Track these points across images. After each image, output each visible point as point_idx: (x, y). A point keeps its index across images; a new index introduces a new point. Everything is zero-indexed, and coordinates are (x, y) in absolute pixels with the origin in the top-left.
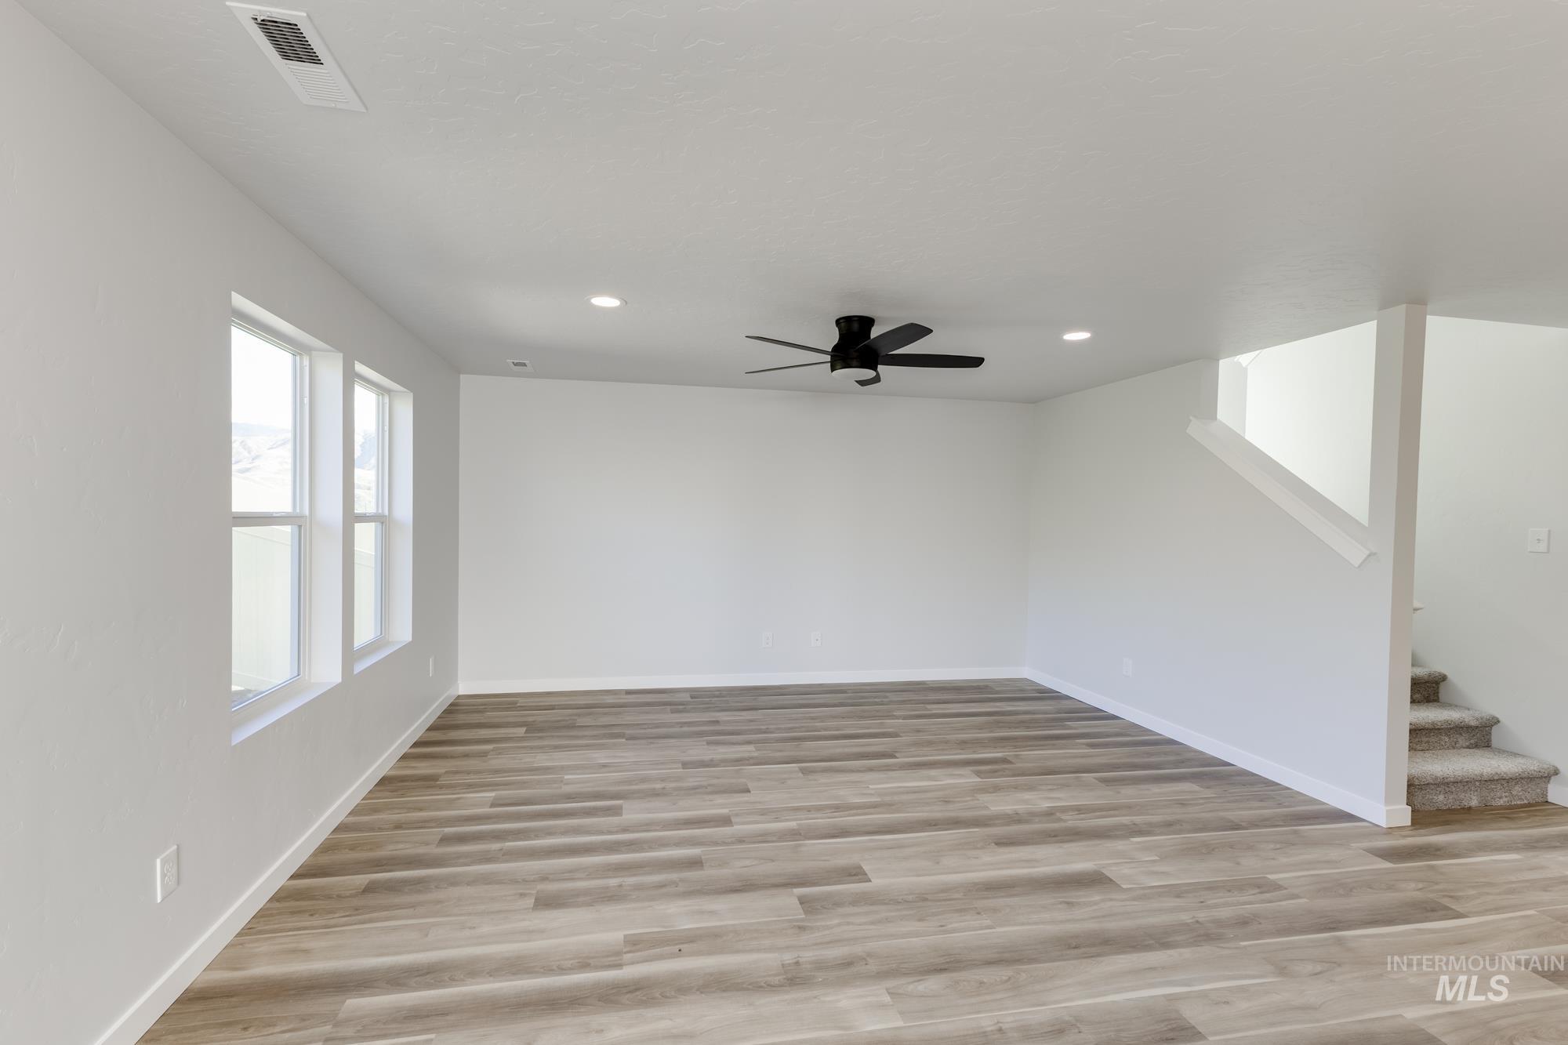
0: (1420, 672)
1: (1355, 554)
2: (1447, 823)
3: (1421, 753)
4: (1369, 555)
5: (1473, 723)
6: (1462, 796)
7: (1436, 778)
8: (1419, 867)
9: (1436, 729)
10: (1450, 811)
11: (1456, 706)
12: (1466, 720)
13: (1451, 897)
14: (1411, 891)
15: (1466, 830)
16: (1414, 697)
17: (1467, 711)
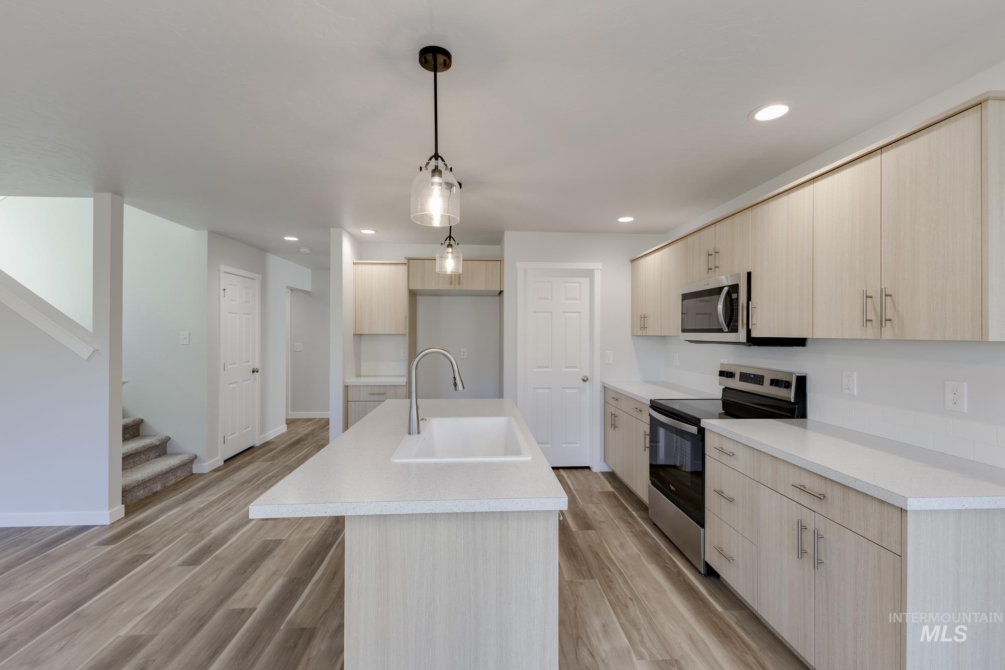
0: (128, 420)
1: (84, 351)
2: (145, 506)
3: (130, 470)
4: (94, 351)
5: (158, 443)
6: (152, 487)
7: (139, 482)
8: (126, 541)
9: (138, 453)
10: (147, 498)
11: (149, 436)
12: (154, 443)
13: (146, 548)
14: (125, 556)
15: (154, 506)
16: (126, 437)
17: (154, 438)
